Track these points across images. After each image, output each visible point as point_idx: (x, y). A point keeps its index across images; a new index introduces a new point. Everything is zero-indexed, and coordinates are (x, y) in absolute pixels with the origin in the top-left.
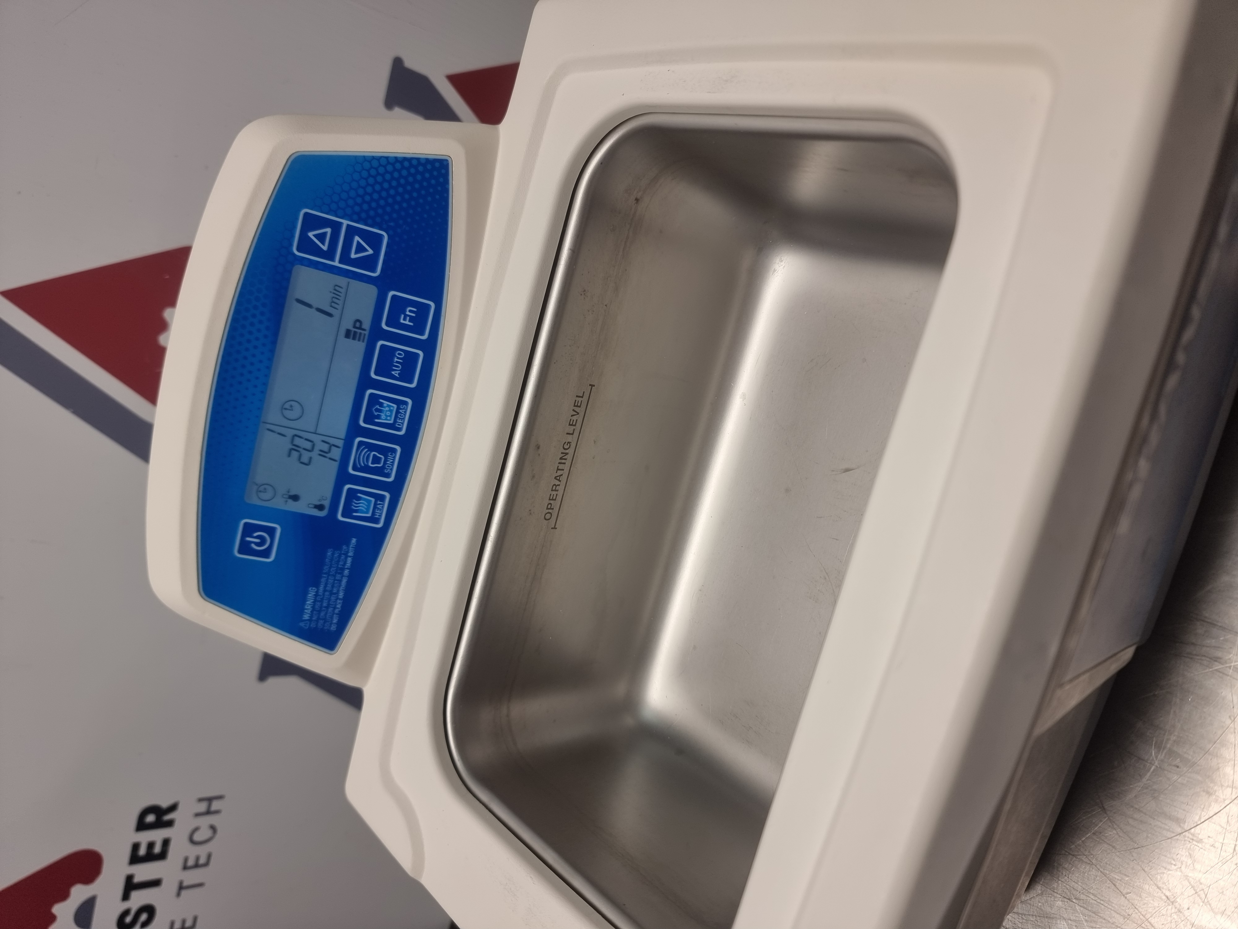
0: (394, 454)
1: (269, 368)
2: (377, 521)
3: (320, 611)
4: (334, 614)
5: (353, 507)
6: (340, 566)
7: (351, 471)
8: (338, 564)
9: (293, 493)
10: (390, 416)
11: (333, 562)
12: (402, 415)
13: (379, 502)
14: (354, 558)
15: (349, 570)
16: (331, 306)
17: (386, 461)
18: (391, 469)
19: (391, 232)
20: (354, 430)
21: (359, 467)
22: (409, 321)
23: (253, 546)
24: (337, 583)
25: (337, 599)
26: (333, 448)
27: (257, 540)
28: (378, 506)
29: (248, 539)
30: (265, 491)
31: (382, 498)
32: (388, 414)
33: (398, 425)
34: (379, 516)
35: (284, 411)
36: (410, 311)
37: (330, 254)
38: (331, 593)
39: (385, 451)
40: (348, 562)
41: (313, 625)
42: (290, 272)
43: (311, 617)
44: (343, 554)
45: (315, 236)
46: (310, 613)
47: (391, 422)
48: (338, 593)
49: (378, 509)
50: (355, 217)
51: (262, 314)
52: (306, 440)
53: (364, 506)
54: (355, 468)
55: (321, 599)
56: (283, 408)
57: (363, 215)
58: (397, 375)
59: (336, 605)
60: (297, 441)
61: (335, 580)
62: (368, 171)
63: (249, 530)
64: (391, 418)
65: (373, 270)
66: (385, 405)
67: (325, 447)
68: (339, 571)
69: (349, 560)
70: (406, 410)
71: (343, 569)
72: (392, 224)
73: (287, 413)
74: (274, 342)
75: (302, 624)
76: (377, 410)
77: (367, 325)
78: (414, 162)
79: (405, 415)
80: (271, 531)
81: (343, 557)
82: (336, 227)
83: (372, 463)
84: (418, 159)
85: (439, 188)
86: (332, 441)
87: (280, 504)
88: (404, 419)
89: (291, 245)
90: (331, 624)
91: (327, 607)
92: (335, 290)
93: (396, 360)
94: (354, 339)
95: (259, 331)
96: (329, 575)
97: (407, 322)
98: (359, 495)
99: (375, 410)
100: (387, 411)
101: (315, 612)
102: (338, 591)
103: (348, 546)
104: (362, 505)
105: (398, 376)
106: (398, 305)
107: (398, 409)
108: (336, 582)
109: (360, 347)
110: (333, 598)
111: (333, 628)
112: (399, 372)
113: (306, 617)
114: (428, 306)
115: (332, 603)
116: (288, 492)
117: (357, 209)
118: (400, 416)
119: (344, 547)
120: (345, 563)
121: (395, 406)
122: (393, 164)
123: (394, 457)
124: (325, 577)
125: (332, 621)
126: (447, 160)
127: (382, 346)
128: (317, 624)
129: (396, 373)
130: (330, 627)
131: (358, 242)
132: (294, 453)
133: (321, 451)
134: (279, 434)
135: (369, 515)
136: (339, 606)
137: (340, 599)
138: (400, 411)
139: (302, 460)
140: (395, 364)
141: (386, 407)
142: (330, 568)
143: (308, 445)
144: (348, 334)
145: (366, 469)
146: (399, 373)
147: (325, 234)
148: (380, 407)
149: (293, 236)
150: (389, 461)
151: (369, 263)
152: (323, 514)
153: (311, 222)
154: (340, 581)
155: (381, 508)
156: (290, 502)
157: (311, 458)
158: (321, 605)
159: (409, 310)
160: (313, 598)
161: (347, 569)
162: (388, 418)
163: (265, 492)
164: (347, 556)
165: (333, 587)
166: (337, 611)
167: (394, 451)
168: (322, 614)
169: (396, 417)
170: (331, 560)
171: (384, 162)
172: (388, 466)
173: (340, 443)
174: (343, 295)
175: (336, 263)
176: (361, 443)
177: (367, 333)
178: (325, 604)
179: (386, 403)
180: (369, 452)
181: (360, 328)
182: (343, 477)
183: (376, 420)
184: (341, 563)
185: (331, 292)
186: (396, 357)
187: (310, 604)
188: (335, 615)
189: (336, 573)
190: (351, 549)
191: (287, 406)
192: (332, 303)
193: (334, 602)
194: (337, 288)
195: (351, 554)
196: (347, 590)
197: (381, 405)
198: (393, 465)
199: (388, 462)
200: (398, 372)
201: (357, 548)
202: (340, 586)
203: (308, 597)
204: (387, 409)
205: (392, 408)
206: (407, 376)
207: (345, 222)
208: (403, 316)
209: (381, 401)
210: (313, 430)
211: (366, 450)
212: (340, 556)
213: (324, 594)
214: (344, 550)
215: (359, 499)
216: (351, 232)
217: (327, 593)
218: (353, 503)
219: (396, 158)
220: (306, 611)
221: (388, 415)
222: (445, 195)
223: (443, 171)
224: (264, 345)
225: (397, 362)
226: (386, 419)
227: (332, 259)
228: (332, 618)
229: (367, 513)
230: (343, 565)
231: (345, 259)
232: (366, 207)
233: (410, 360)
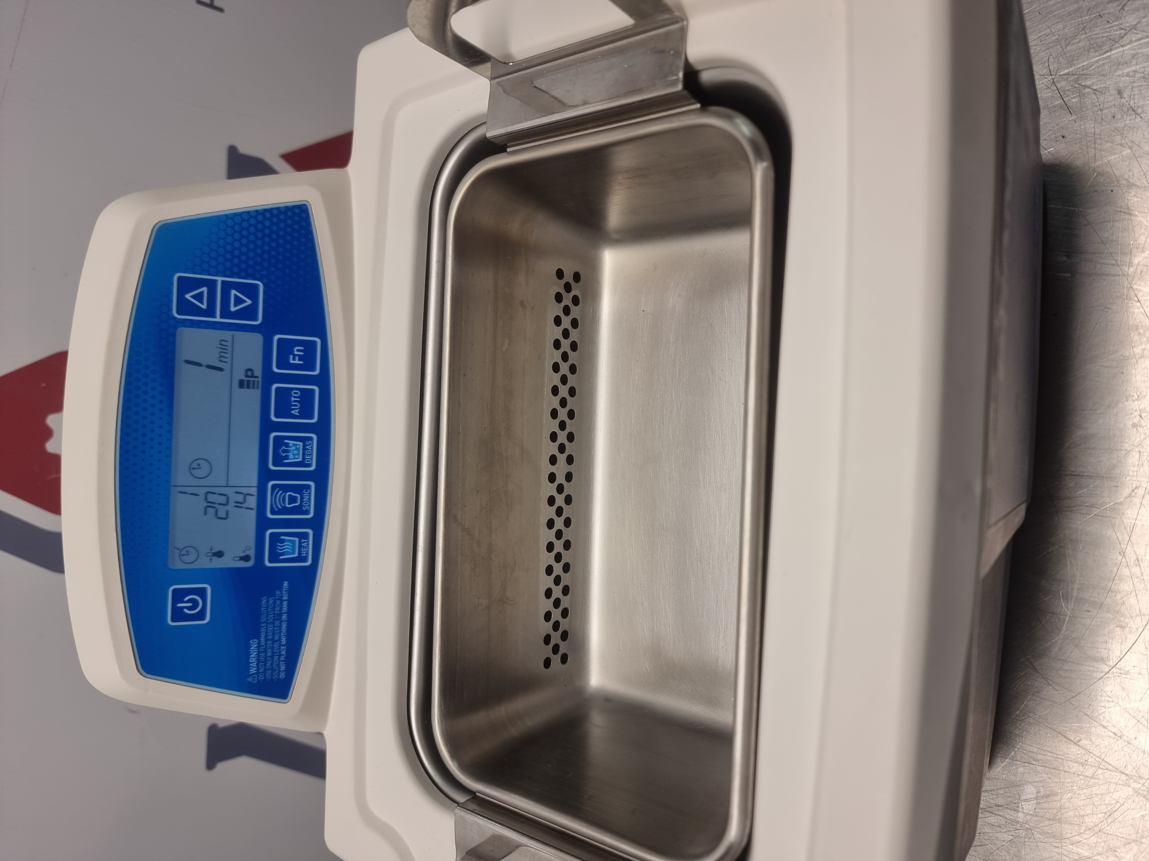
0: (308, 490)
1: (170, 431)
2: (305, 559)
3: (265, 662)
4: (280, 661)
5: (278, 550)
6: (276, 612)
7: (270, 516)
8: (274, 610)
9: (214, 551)
10: (298, 454)
11: (269, 609)
12: (309, 451)
13: (303, 541)
14: (289, 601)
15: (286, 615)
16: (221, 361)
17: (302, 498)
18: (309, 506)
19: (265, 280)
20: (265, 475)
21: (277, 510)
22: (299, 360)
23: (186, 611)
24: (277, 630)
25: (281, 645)
26: (247, 497)
27: (190, 605)
28: (303, 544)
29: (179, 605)
30: (188, 553)
31: (305, 536)
32: (296, 452)
33: (307, 461)
34: (306, 554)
35: (192, 471)
36: (298, 350)
37: (210, 312)
38: (274, 641)
39: (299, 489)
40: (284, 606)
41: (261, 678)
42: (174, 335)
43: (258, 670)
44: (278, 599)
45: (192, 297)
46: (256, 666)
47: (300, 459)
48: (280, 639)
49: (304, 547)
50: (228, 272)
51: (154, 380)
52: (220, 494)
53: (290, 548)
54: (273, 512)
55: (264, 649)
56: (191, 469)
57: (236, 269)
58: (297, 414)
59: (280, 652)
60: (211, 498)
61: (274, 627)
62: (232, 227)
63: (179, 595)
64: (299, 456)
65: (255, 319)
66: (291, 445)
67: (240, 498)
68: (276, 617)
69: (285, 604)
70: (313, 445)
71: (280, 615)
72: (264, 273)
73: (195, 472)
74: (171, 406)
75: (250, 679)
76: (285, 451)
77: (258, 372)
78: (275, 212)
79: (312, 450)
80: (202, 593)
81: (278, 602)
82: (211, 285)
83: (289, 504)
84: (278, 209)
85: (303, 232)
86: (245, 490)
87: (206, 563)
88: (312, 454)
89: (171, 309)
90: (279, 672)
91: (272, 656)
92: (221, 345)
93: (293, 399)
94: (248, 387)
95: (153, 397)
96: (268, 624)
97: (297, 362)
98: (282, 537)
99: (281, 451)
100: (294, 450)
101: (260, 664)
102: (280, 637)
103: (281, 590)
104: (287, 547)
105: (298, 414)
106: (285, 347)
107: (304, 446)
108: (275, 629)
109: (255, 395)
110: (276, 646)
111: (282, 675)
112: (299, 410)
113: (253, 671)
114: (314, 343)
115: (276, 651)
116: (211, 550)
117: (228, 264)
118: (308, 452)
119: (278, 592)
120: (281, 608)
121: (301, 444)
122: (255, 218)
123: (310, 494)
124: (264, 627)
125: (279, 669)
126: (305, 205)
127: (277, 389)
128: (265, 676)
129: (295, 412)
130: (279, 675)
131: (235, 295)
132: (209, 509)
133: (236, 502)
134: (192, 494)
135: (296, 555)
136: (283, 653)
137: (283, 645)
138: (307, 447)
139: (219, 516)
140: (293, 403)
141: (293, 446)
142: (267, 616)
143: (223, 500)
144: (242, 384)
145: (284, 511)
146: (298, 411)
147: (202, 293)
148: (286, 448)
149: (171, 301)
150: (305, 498)
151: (250, 313)
152: (250, 564)
153: (185, 285)
154: (280, 627)
155: (306, 545)
156: (215, 559)
157: (227, 512)
158: (266, 655)
159: (296, 350)
160: (257, 650)
161: (285, 613)
162: (297, 457)
163: (188, 555)
164: (282, 601)
165: (273, 634)
166: (282, 658)
167: (308, 487)
168: (269, 663)
169: (304, 454)
170: (267, 607)
171: (245, 217)
172: (305, 503)
173: (254, 491)
174: (229, 348)
175: (218, 319)
176: (274, 487)
177: (260, 379)
178: (269, 654)
179: (291, 443)
180: (284, 494)
181: (253, 376)
182: (263, 523)
183: (285, 461)
184: (277, 609)
185: (217, 347)
186: (293, 397)
187: (254, 658)
188: (281, 663)
189: (274, 619)
190: (284, 592)
191: (194, 465)
192: (221, 358)
193: (277, 649)
194: (223, 343)
195: (285, 597)
196: (288, 636)
197: (287, 445)
198: (309, 501)
199: (304, 500)
200: (297, 411)
201: (290, 591)
202: (281, 632)
203: (251, 651)
204: (294, 448)
205: (298, 447)
206: (306, 412)
207: (220, 279)
208: (291, 357)
209: (286, 441)
210: (224, 484)
211: (281, 492)
212: (275, 602)
213: (266, 644)
214: (278, 595)
215: (283, 541)
216: (227, 287)
217: (269, 642)
218: (278, 547)
219: (257, 211)
220: (251, 665)
221: (296, 453)
222: (310, 237)
223: (304, 215)
224: (161, 410)
225: (295, 401)
226: (294, 458)
227: (213, 315)
228: (279, 665)
229: (293, 553)
230: (279, 611)
231: (226, 313)
232: (236, 261)
233: (306, 397)
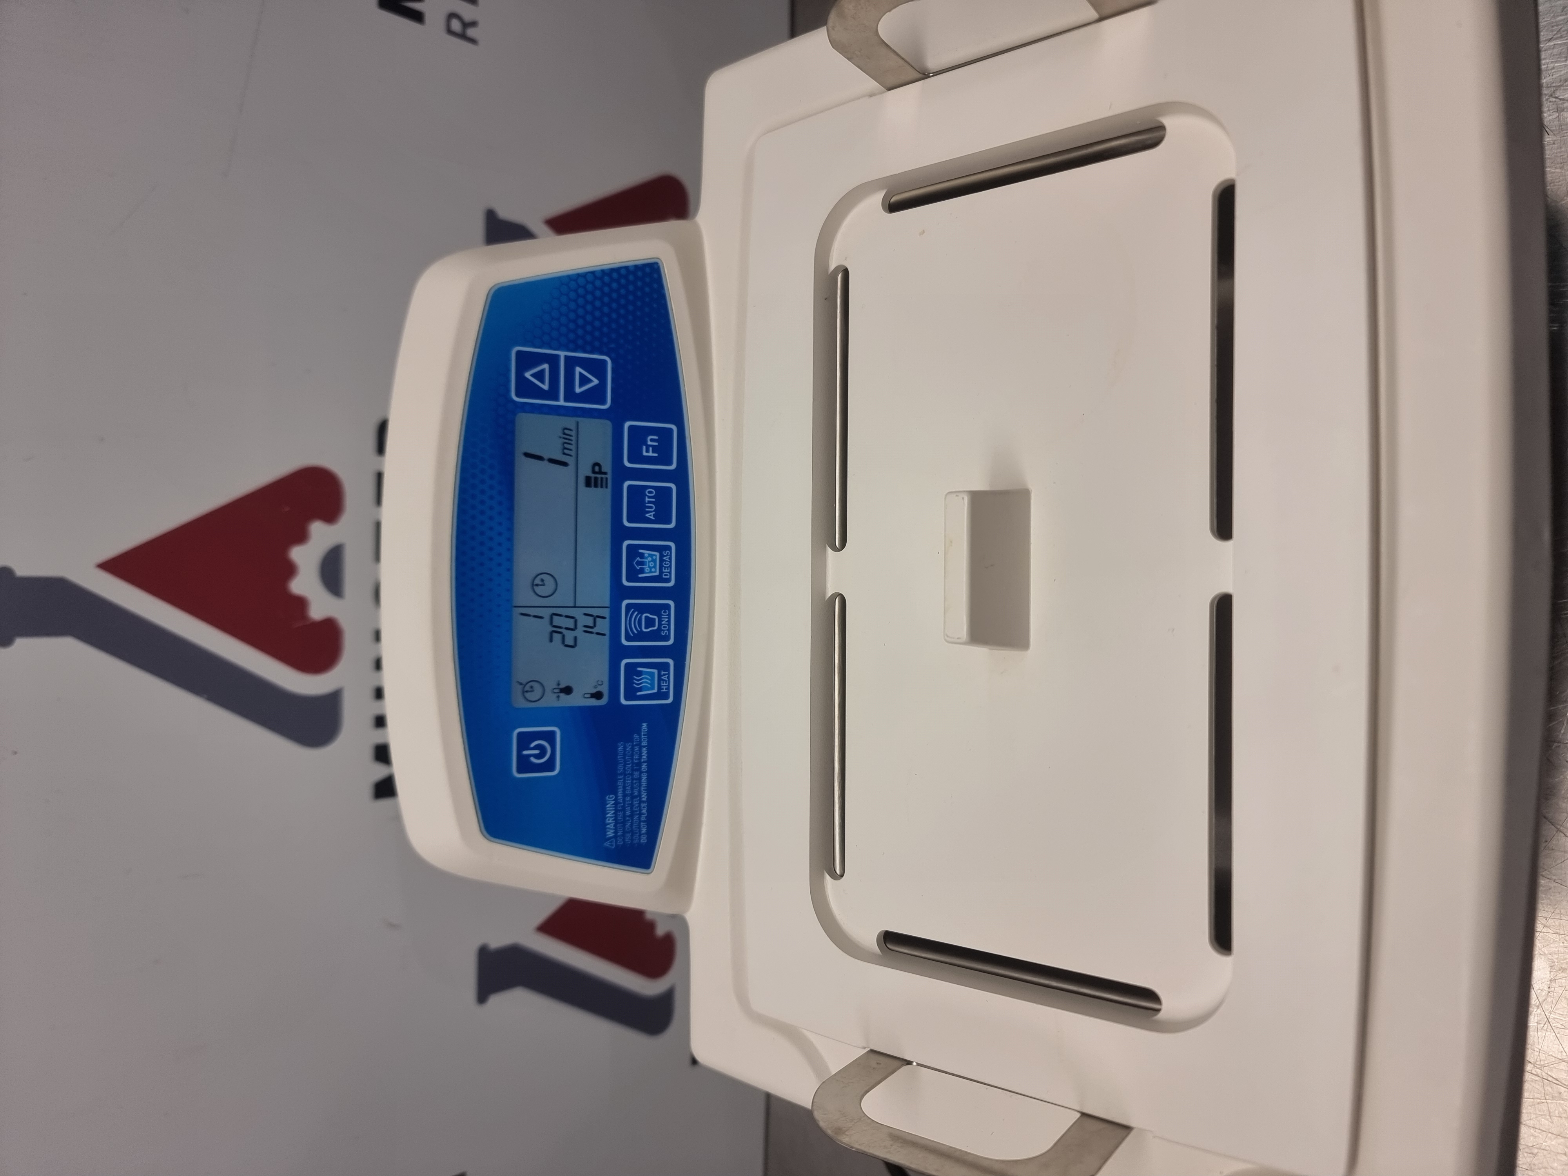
0: (667, 611)
1: (510, 539)
2: (665, 696)
3: (624, 823)
4: (640, 822)
5: (635, 685)
6: (635, 761)
7: (625, 642)
8: (632, 759)
9: (563, 686)
10: (655, 567)
11: (627, 758)
12: (667, 562)
13: (663, 673)
14: (649, 747)
15: (646, 764)
16: (564, 454)
17: (660, 621)
18: (669, 630)
19: (613, 355)
20: (618, 592)
21: (632, 635)
22: (653, 452)
23: (533, 760)
24: (636, 783)
25: (641, 802)
26: (598, 620)
27: (536, 752)
28: (663, 678)
29: (525, 752)
30: (532, 689)
31: (665, 666)
32: (652, 564)
33: (665, 575)
34: (666, 689)
35: (536, 588)
36: (652, 440)
37: (552, 394)
38: (633, 797)
39: (658, 610)
40: (643, 754)
41: (620, 842)
42: (513, 422)
43: (616, 832)
44: (636, 745)
45: (532, 375)
46: (614, 828)
47: (657, 573)
48: (640, 795)
49: (664, 680)
50: (572, 346)
51: (492, 477)
52: (567, 617)
53: (648, 681)
54: (628, 638)
55: (622, 807)
56: (534, 585)
57: (580, 342)
58: (652, 517)
59: (640, 810)
60: (557, 621)
61: (633, 779)
62: (576, 291)
63: (525, 740)
64: (656, 569)
65: (603, 402)
66: (646, 555)
67: (589, 621)
68: (635, 768)
69: (644, 751)
70: (671, 555)
71: (639, 764)
72: (613, 346)
73: (539, 590)
74: (511, 508)
75: (607, 844)
76: (639, 563)
77: (607, 467)
78: (623, 272)
79: (670, 562)
80: (549, 737)
81: (637, 749)
82: (553, 361)
83: (646, 628)
84: (626, 268)
85: (655, 296)
86: (595, 612)
87: (551, 701)
88: (670, 567)
89: (508, 391)
90: (640, 835)
91: (632, 816)
92: (565, 434)
93: (647, 499)
94: (596, 486)
95: (491, 498)
96: (625, 775)
97: (651, 454)
98: (639, 669)
99: (636, 563)
100: (649, 562)
101: (618, 825)
102: (640, 792)
103: (639, 734)
104: (645, 681)
105: (654, 518)
106: (638, 436)
107: (661, 556)
108: (634, 781)
109: (603, 495)
110: (636, 803)
111: (644, 840)
112: (654, 513)
113: (610, 834)
114: (671, 430)
115: (636, 809)
116: (559, 684)
117: (572, 336)
118: (665, 564)
119: (636, 736)
120: (640, 756)
121: (657, 554)
122: (601, 279)
123: (669, 615)
124: (621, 779)
125: (640, 831)
126: (657, 263)
127: (630, 487)
128: (624, 840)
129: (650, 516)
130: (640, 839)
131: (580, 374)
132: (555, 635)
133: (585, 626)
134: (535, 616)
135: (655, 691)
136: (644, 811)
137: (644, 802)
138: (664, 558)
139: (566, 643)
140: (647, 505)
141: (648, 557)
142: (625, 766)
143: (570, 623)
144: (588, 482)
145: (641, 636)
146: (654, 515)
147: (543, 371)
148: (640, 559)
149: (508, 381)
150: (663, 621)
151: (596, 395)
152: (604, 701)
153: (526, 361)
154: (640, 779)
155: (666, 679)
156: (562, 695)
157: (575, 638)
158: (624, 814)
159: (650, 441)
160: (614, 808)
161: (644, 762)
162: (653, 570)
163: (533, 691)
164: (641, 747)
165: (632, 788)
166: (643, 818)
167: (667, 607)
168: (628, 825)
169: (661, 566)
170: (624, 755)
171: (590, 278)
172: (664, 627)
173: (606, 613)
174: (573, 438)
175: (561, 402)
176: (629, 607)
177: (609, 476)
178: (628, 813)
179: (646, 553)
180: (640, 615)
181: (600, 472)
182: (617, 652)
183: (640, 576)
184: (636, 757)
185: (560, 437)
186: (647, 497)
187: (611, 817)
188: (642, 823)
189: (633, 770)
190: (643, 737)
191: (537, 581)
192: (564, 450)
193: (638, 807)
194: (566, 432)
195: (644, 743)
196: (649, 790)
197: (642, 556)
198: (669, 625)
199: (663, 623)
200: (652, 514)
201: (649, 734)
202: (640, 786)
203: (607, 809)
204: (650, 559)
205: (654, 557)
206: (663, 515)
207: (562, 354)
208: (644, 448)
209: (641, 551)
210: (572, 605)
211: (636, 613)
212: (633, 749)
213: (624, 800)
214: (636, 740)
215: (640, 673)
216: (571, 363)
217: (628, 798)
218: (635, 681)
219: (603, 271)
220: (608, 826)
221: (652, 566)
222: (663, 302)
223: (656, 276)
224: (500, 513)
225: (649, 502)
226: (651, 572)
227: (557, 398)
228: (639, 827)
229: (653, 689)
230: (638, 759)
231: (570, 395)
232: (580, 332)
233: (663, 495)
